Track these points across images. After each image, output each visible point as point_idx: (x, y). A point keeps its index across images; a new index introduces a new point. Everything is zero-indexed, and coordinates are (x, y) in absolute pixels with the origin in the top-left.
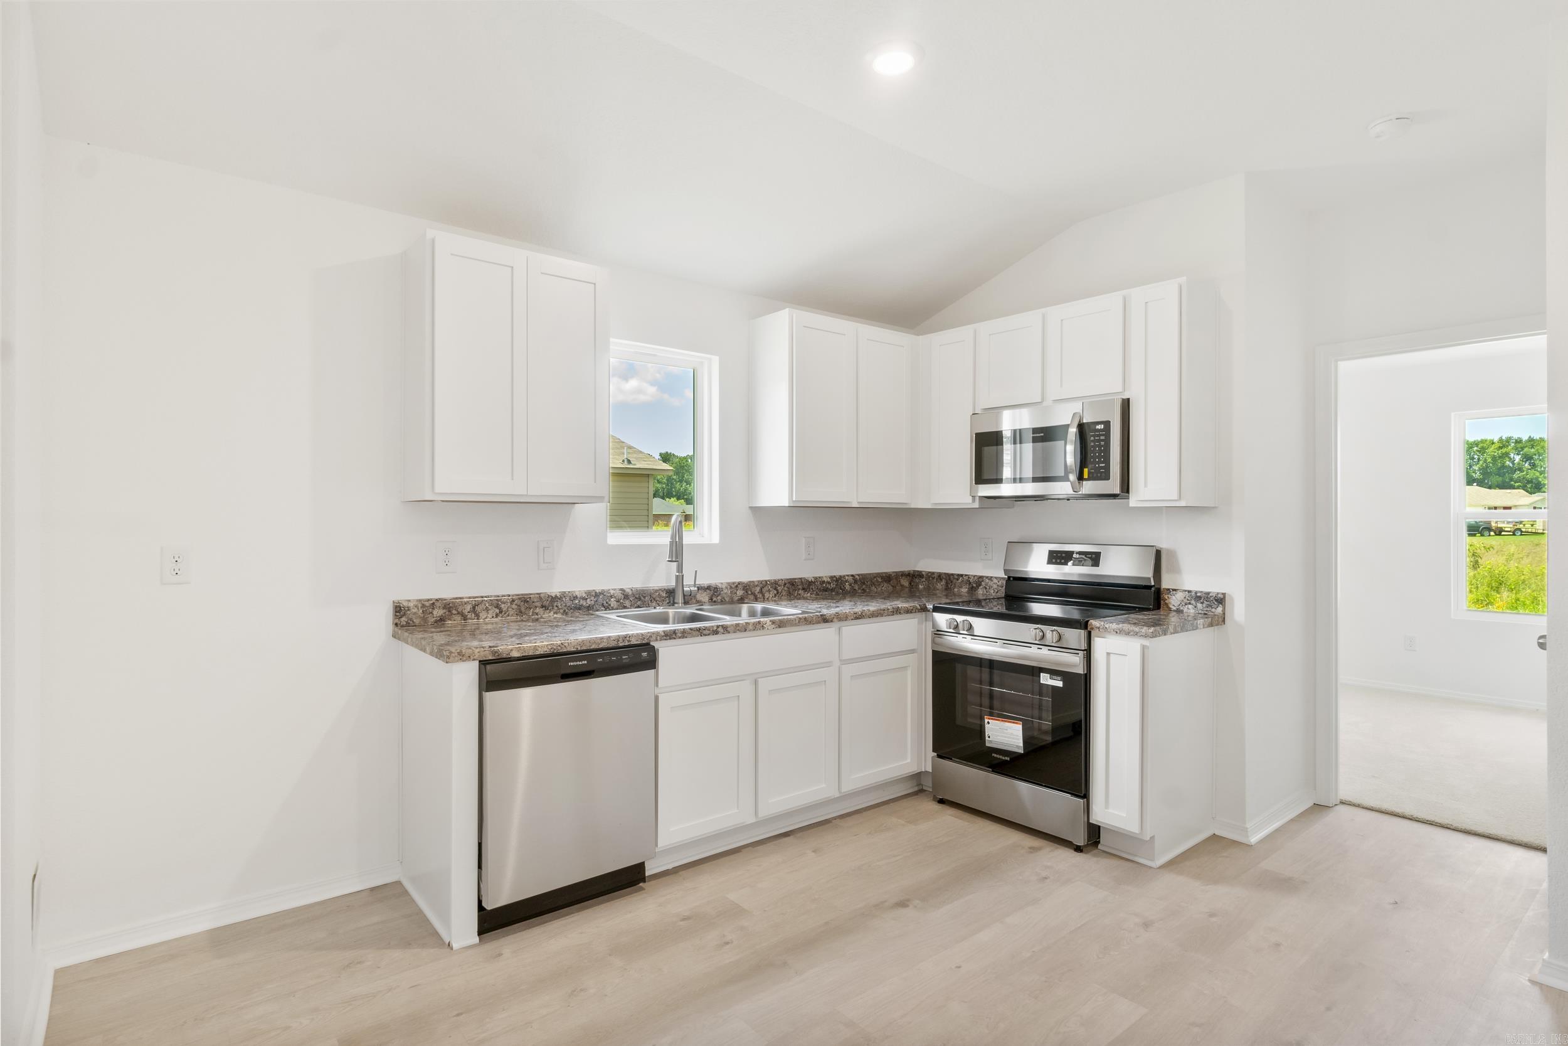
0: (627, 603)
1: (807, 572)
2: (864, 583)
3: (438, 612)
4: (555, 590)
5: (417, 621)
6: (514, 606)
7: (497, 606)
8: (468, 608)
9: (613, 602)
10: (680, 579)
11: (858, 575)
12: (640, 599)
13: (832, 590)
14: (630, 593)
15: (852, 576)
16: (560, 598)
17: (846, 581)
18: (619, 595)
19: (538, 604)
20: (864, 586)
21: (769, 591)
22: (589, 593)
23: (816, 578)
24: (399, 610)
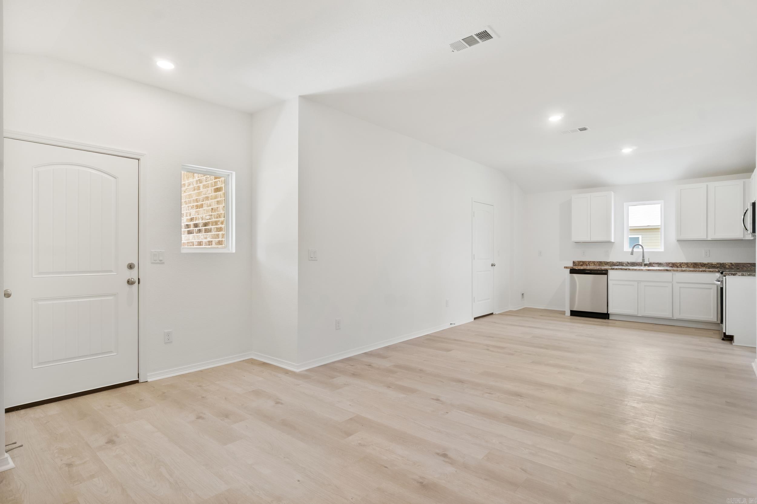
0: (629, 265)
1: (705, 261)
2: (738, 266)
3: (581, 263)
4: (609, 261)
5: (577, 265)
6: (598, 263)
7: (594, 263)
8: (588, 263)
9: (624, 264)
10: (643, 260)
11: (735, 263)
12: (633, 264)
13: (718, 267)
14: (630, 263)
15: (731, 263)
16: (609, 263)
17: (727, 265)
18: (626, 263)
19: (604, 263)
20: (738, 267)
21: (684, 265)
22: (617, 262)
23: (709, 263)
24: (574, 262)
